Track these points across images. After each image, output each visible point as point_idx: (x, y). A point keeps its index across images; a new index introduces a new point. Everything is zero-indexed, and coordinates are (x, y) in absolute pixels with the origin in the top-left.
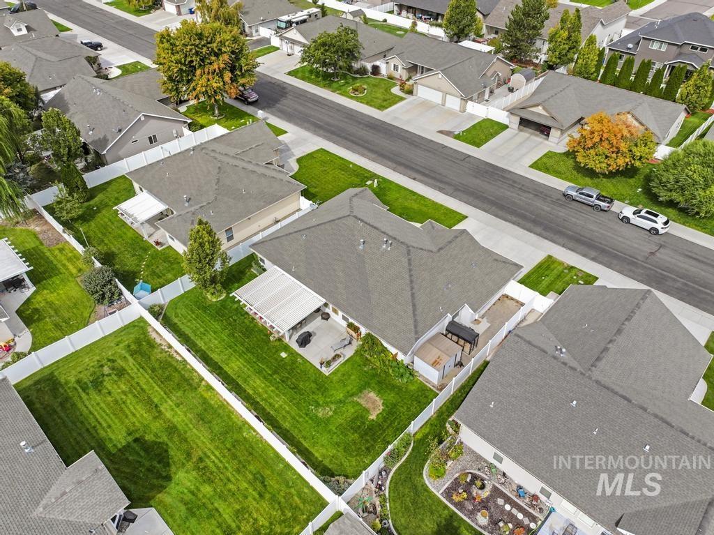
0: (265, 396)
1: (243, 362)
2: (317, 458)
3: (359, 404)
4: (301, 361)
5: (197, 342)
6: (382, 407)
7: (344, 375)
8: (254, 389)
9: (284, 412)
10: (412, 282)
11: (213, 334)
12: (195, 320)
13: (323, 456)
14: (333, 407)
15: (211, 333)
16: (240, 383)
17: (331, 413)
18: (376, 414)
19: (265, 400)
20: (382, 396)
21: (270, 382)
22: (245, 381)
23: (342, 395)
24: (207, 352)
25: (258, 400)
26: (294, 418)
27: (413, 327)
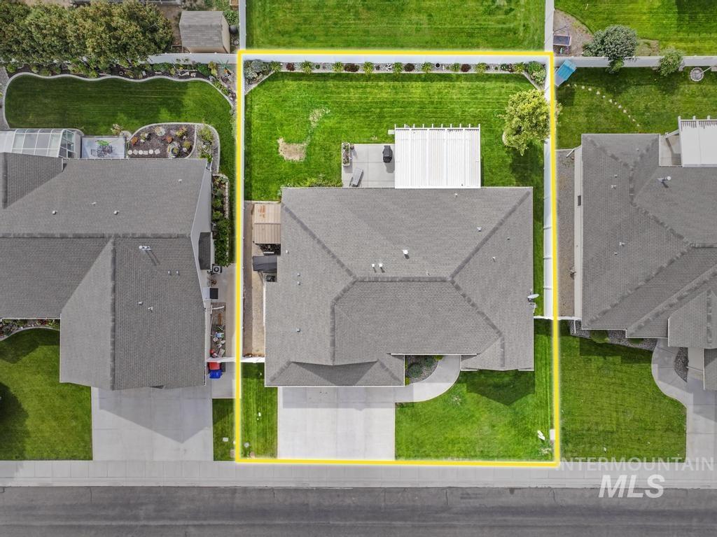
0: (368, 90)
1: (414, 99)
2: (288, 80)
3: (298, 142)
4: (373, 138)
5: (468, 83)
6: (281, 153)
7: (331, 156)
8: (381, 88)
9: (342, 91)
10: (324, 247)
11: (466, 100)
12: (497, 99)
13: (286, 86)
14: (314, 125)
15: (469, 100)
16: (396, 83)
17: (311, 119)
18: (280, 145)
19: (365, 87)
20: (289, 163)
21: (376, 103)
22: (394, 88)
23: (317, 138)
24: (451, 83)
25: (370, 83)
26: (331, 93)
27: (293, 211)
